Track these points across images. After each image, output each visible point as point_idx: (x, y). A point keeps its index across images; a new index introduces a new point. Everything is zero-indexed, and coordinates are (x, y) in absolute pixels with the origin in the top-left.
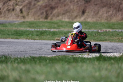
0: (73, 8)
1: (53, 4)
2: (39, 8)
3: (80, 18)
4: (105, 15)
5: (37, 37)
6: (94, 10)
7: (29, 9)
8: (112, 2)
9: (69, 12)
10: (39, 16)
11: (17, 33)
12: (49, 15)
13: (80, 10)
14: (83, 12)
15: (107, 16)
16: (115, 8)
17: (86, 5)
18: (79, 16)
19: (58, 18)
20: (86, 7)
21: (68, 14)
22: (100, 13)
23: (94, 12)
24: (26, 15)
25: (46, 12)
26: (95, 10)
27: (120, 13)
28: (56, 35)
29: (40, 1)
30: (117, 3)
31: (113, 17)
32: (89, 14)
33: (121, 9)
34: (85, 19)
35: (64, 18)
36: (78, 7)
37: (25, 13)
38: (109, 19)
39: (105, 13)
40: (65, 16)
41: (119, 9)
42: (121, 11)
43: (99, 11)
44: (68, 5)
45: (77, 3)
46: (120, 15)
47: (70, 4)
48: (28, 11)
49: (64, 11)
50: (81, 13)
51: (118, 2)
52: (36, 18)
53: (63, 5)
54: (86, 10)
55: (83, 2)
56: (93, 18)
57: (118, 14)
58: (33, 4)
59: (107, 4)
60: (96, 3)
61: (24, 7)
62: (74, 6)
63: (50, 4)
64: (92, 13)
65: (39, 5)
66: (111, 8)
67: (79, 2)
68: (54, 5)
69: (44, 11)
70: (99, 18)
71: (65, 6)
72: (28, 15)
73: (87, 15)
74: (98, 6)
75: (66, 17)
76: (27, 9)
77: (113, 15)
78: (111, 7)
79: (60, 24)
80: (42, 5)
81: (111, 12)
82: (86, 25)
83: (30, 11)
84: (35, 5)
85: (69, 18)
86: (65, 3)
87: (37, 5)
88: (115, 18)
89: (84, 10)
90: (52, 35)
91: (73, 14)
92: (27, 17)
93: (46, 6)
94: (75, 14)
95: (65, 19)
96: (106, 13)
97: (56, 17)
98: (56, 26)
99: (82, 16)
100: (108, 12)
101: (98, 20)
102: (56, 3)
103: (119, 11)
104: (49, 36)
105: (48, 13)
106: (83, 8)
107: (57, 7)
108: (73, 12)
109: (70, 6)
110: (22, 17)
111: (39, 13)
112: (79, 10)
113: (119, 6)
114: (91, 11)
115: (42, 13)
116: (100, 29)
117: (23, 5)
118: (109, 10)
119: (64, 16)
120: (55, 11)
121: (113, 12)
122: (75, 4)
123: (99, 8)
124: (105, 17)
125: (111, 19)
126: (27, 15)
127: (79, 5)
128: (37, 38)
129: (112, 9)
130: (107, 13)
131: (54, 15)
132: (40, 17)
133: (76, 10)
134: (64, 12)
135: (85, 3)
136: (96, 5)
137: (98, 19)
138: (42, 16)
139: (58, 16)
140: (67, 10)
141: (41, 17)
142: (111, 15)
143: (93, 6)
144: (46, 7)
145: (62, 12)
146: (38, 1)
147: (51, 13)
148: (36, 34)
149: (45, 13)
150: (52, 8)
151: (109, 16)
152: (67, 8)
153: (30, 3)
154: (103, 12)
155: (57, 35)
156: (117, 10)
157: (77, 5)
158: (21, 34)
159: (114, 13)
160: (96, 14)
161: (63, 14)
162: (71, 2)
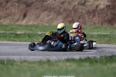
0: (15, 12)
4: (46, 19)
6: (35, 13)
8: (52, 6)
9: (11, 15)
13: (22, 14)
14: (25, 16)
15: (48, 20)
16: (56, 12)
18: (20, 20)
20: (27, 10)
21: (10, 17)
22: (41, 17)
23: (35, 16)
26: (36, 13)
27: (61, 16)
30: (57, 8)
32: (30, 18)
35: (6, 21)
36: (19, 10)
38: (50, 22)
39: (46, 16)
40: (7, 19)
41: (59, 13)
43: (40, 15)
44: (9, 8)
45: (18, 7)
46: (61, 19)
47: (11, 8)
49: (5, 14)
50: (22, 17)
51: (58, 6)
53: (5, 9)
54: (27, 14)
55: (24, 6)
56: (34, 21)
57: (58, 18)
59: (47, 8)
60: (37, 7)
62: (15, 9)
64: (33, 17)
67: (20, 6)
70: (41, 21)
71: (6, 9)
73: (29, 18)
74: (39, 10)
77: (54, 19)
81: (51, 16)
86: (7, 7)
88: (55, 22)
89: (25, 13)
91: (14, 17)
94: (16, 17)
96: (47, 17)
99: (23, 19)
101: (40, 23)
103: (59, 15)
108: (14, 16)
109: (12, 10)
113: (60, 10)
114: (33, 14)
118: (50, 13)
119: (6, 19)
121: (53, 16)
122: (16, 8)
123: (40, 12)
124: (46, 21)
125: (52, 22)
127: (20, 8)
129: (53, 13)
133: (18, 13)
134: (5, 16)
135: (26, 7)
136: (37, 8)
137: (40, 22)
140: (8, 13)
142: (52, 19)
143: (34, 10)
151: (50, 19)
152: (8, 11)
154: (44, 15)
156: (58, 13)
157: (18, 9)
159: (55, 16)
160: (37, 17)
162: (12, 6)
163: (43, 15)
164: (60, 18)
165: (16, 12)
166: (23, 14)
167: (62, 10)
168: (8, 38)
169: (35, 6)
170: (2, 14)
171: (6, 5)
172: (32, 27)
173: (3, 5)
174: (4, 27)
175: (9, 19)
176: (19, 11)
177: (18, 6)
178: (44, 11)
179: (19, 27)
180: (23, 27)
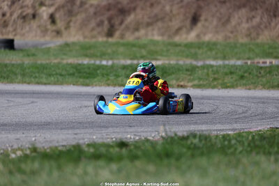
0: (171, 11)
1: (125, 1)
2: (92, 10)
3: (188, 32)
4: (245, 26)
6: (218, 14)
7: (70, 13)
9: (162, 19)
10: (93, 29)
12: (116, 27)
13: (187, 15)
14: (195, 20)
15: (248, 29)
16: (267, 10)
17: (202, 4)
18: (184, 30)
19: (137, 34)
20: (200, 7)
21: (160, 24)
22: (233, 22)
23: (220, 19)
24: (63, 29)
25: (110, 20)
26: (221, 14)
28: (170, 74)
31: (263, 31)
32: (207, 24)
34: (198, 36)
35: (150, 33)
36: (182, 7)
37: (60, 24)
38: (254, 35)
39: (244, 20)
40: (153, 30)
41: (275, 12)
43: (229, 17)
44: (159, 3)
47: (163, 1)
48: (69, 19)
49: (149, 18)
50: (188, 23)
52: (87, 33)
53: (148, 4)
54: (200, 16)
56: (217, 32)
57: (273, 24)
58: (78, 2)
61: (57, 9)
62: (172, 6)
63: (118, 3)
64: (215, 22)
65: (91, 5)
66: (256, 9)
68: (128, 4)
69: (105, 18)
70: (232, 32)
71: (152, 5)
72: (68, 27)
73: (203, 26)
74: (228, 4)
75: (155, 32)
76: (65, 15)
77: (262, 26)
78: (258, 7)
79: (153, 48)
80: (98, 5)
81: (257, 20)
83: (74, 19)
84: (82, 4)
85: (162, 35)
87: (87, 6)
88: (266, 33)
89: (195, 14)
91: (170, 24)
92: (65, 33)
93: (108, 7)
94: (175, 24)
95: (153, 35)
96: (247, 22)
97: (133, 33)
98: (144, 52)
99: (192, 29)
100: (249, 19)
101: (229, 38)
103: (275, 16)
105: (113, 22)
106: (193, 11)
107: (135, 9)
108: (171, 20)
109: (164, 7)
110: (54, 34)
111: (93, 24)
112: (185, 15)
113: (276, 4)
114: (213, 16)
115: (100, 24)
116: (249, 59)
117: (56, 6)
118: (253, 13)
119: (150, 28)
120: (130, 19)
121: (261, 19)
122: (176, 2)
123: (230, 11)
124: (244, 31)
125: (258, 34)
126: (66, 28)
127: (184, 3)
129: (260, 12)
130: (250, 21)
131: (127, 28)
132: (95, 33)
133: (178, 14)
134: (149, 20)
136: (224, 2)
137: (229, 34)
138: (99, 29)
139: (137, 29)
140: (156, 15)
141: (99, 33)
142: (259, 26)
143: (216, 6)
144: (109, 10)
145: (146, 20)
147: (121, 23)
149: (106, 22)
150: (123, 12)
151: (253, 27)
152: (156, 10)
154: (239, 18)
155: (173, 76)
156: (272, 14)
157: (180, 5)
158: (89, 74)
159: (264, 20)
160: (223, 24)
161: (149, 24)
163: (236, 17)
165: (174, 12)
166: (190, 16)
168: (112, 78)
170: (143, 18)
172: (199, 48)
174: (134, 49)
175: (159, 29)
176: (182, 10)
178: (239, 7)
179: (169, 47)
180: (178, 49)
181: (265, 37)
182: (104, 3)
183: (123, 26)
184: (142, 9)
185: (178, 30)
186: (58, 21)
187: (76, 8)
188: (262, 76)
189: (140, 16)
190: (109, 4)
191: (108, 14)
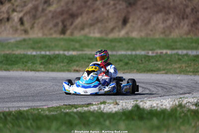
0: (108, 15)
1: (74, 8)
2: (50, 15)
3: (119, 31)
4: (161, 26)
5: (42, 66)
6: (142, 18)
7: (35, 17)
8: (172, 4)
9: (101, 21)
10: (51, 29)
11: (7, 61)
12: (68, 27)
13: (119, 18)
14: (125, 22)
15: (164, 28)
16: (177, 14)
17: (130, 9)
18: (117, 29)
19: (83, 32)
20: (128, 12)
21: (99, 25)
22: (153, 23)
23: (143, 21)
24: (29, 28)
25: (63, 22)
26: (144, 17)
27: (186, 21)
28: (75, 62)
29: (52, 5)
31: (174, 29)
32: (133, 25)
33: (187, 16)
34: (127, 33)
36: (115, 12)
37: (27, 25)
38: (167, 32)
39: (161, 22)
40: (94, 29)
42: (187, 18)
43: (150, 20)
44: (99, 9)
45: (113, 7)
46: (186, 26)
47: (102, 8)
48: (33, 22)
49: (92, 20)
50: (120, 23)
51: (181, 3)
52: (46, 32)
53: (91, 10)
54: (129, 19)
55: (124, 5)
56: (141, 31)
57: (182, 24)
58: (40, 9)
59: (164, 8)
60: (145, 6)
62: (108, 11)
63: (69, 9)
64: (139, 23)
65: (50, 11)
66: (170, 13)
67: (118, 6)
68: (76, 10)
69: (59, 20)
70: (152, 31)
71: (94, 11)
72: (32, 27)
73: (131, 26)
74: (149, 10)
75: (96, 31)
76: (30, 18)
77: (174, 26)
78: (171, 12)
80: (55, 11)
81: (170, 21)
82: (128, 43)
83: (37, 21)
84: (43, 10)
85: (101, 32)
87: (47, 12)
88: (177, 31)
89: (125, 17)
90: (68, 63)
91: (107, 25)
92: (30, 32)
93: (62, 13)
94: (111, 25)
95: (94, 33)
96: (163, 23)
97: (80, 31)
98: (77, 45)
99: (122, 28)
100: (165, 21)
101: (150, 35)
102: (80, 8)
103: (183, 18)
104: (62, 65)
105: (65, 23)
106: (123, 15)
107: (81, 14)
108: (107, 22)
109: (103, 12)
110: (23, 32)
111: (51, 25)
112: (117, 18)
113: (184, 10)
114: (138, 19)
115: (56, 25)
117: (24, 11)
118: (167, 17)
119: (92, 28)
120: (78, 21)
121: (173, 20)
122: (111, 9)
123: (151, 15)
124: (160, 30)
125: (171, 32)
127: (118, 9)
128: (41, 68)
129: (172, 16)
131: (76, 28)
132: (52, 31)
133: (113, 17)
135: (127, 7)
136: (146, 9)
137: (150, 32)
138: (56, 29)
139: (83, 29)
140: (97, 18)
141: (55, 32)
142: (172, 25)
143: (140, 11)
144: (62, 14)
145: (90, 22)
146: (50, 5)
147: (72, 24)
148: (40, 61)
149: (60, 24)
150: (73, 16)
151: (167, 27)
152: (97, 15)
153: (36, 8)
154: (157, 20)
156: (181, 17)
159: (175, 21)
160: (146, 24)
161: (91, 25)
162: (103, 5)
163: (155, 19)
164: (184, 25)
165: (110, 16)
166: (121, 19)
167: (188, 10)
169: (143, 4)
170: (87, 21)
171: (93, 4)
173: (89, 3)
175: (99, 28)
176: (116, 15)
177: (114, 4)
178: (157, 12)
181: (175, 34)
182: (59, 10)
183: (73, 27)
184: (87, 14)
185: (112, 30)
186: (26, 23)
187: (39, 13)
188: (142, 63)
189: (85, 19)
190: (63, 11)
191: (62, 18)
